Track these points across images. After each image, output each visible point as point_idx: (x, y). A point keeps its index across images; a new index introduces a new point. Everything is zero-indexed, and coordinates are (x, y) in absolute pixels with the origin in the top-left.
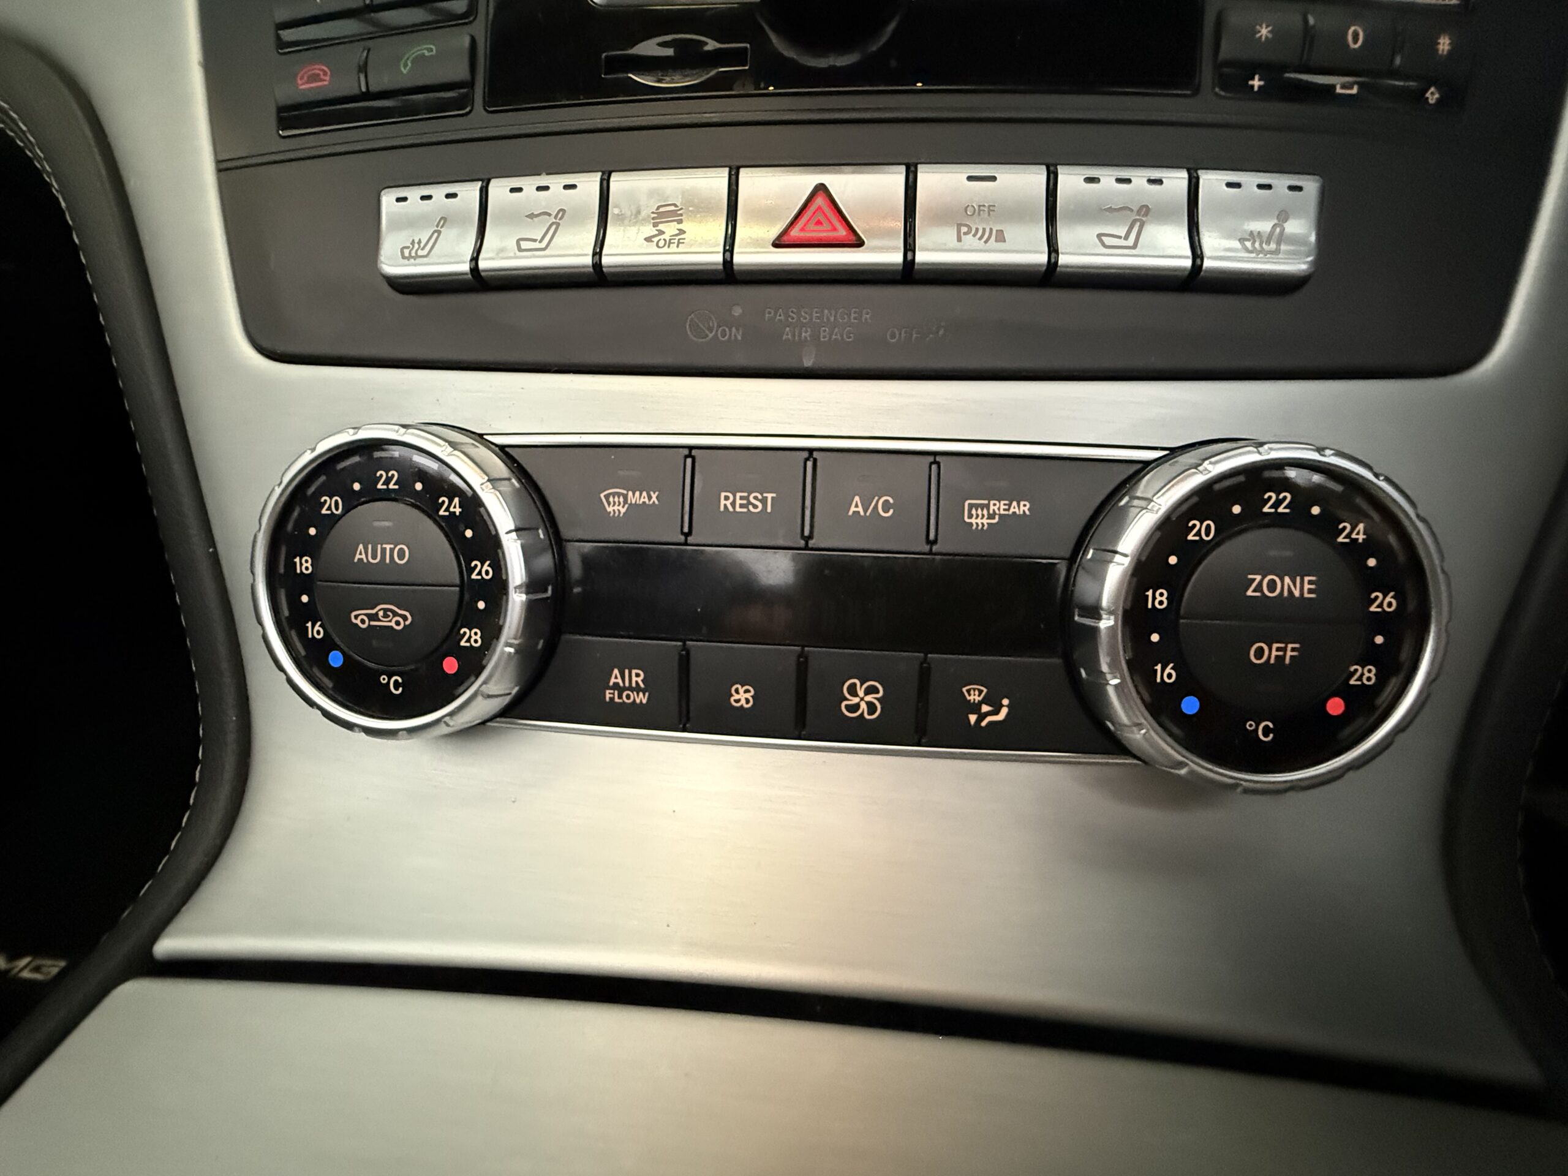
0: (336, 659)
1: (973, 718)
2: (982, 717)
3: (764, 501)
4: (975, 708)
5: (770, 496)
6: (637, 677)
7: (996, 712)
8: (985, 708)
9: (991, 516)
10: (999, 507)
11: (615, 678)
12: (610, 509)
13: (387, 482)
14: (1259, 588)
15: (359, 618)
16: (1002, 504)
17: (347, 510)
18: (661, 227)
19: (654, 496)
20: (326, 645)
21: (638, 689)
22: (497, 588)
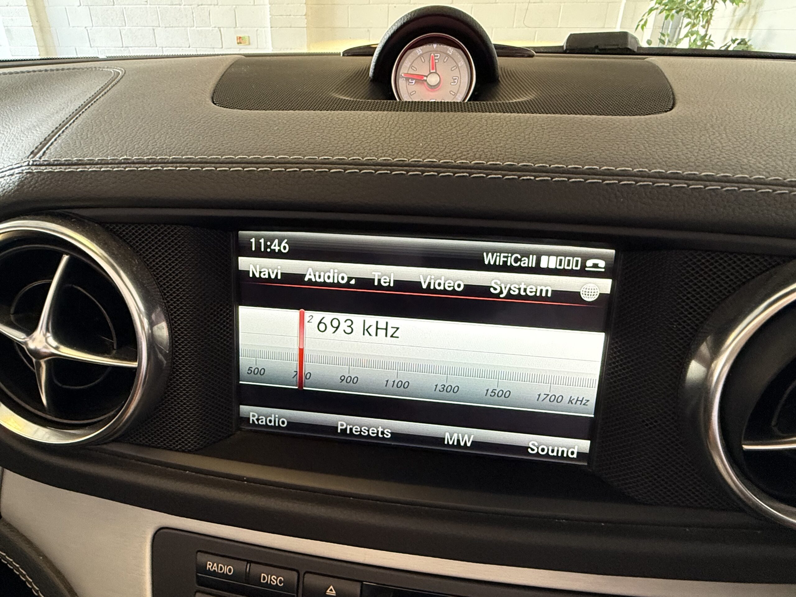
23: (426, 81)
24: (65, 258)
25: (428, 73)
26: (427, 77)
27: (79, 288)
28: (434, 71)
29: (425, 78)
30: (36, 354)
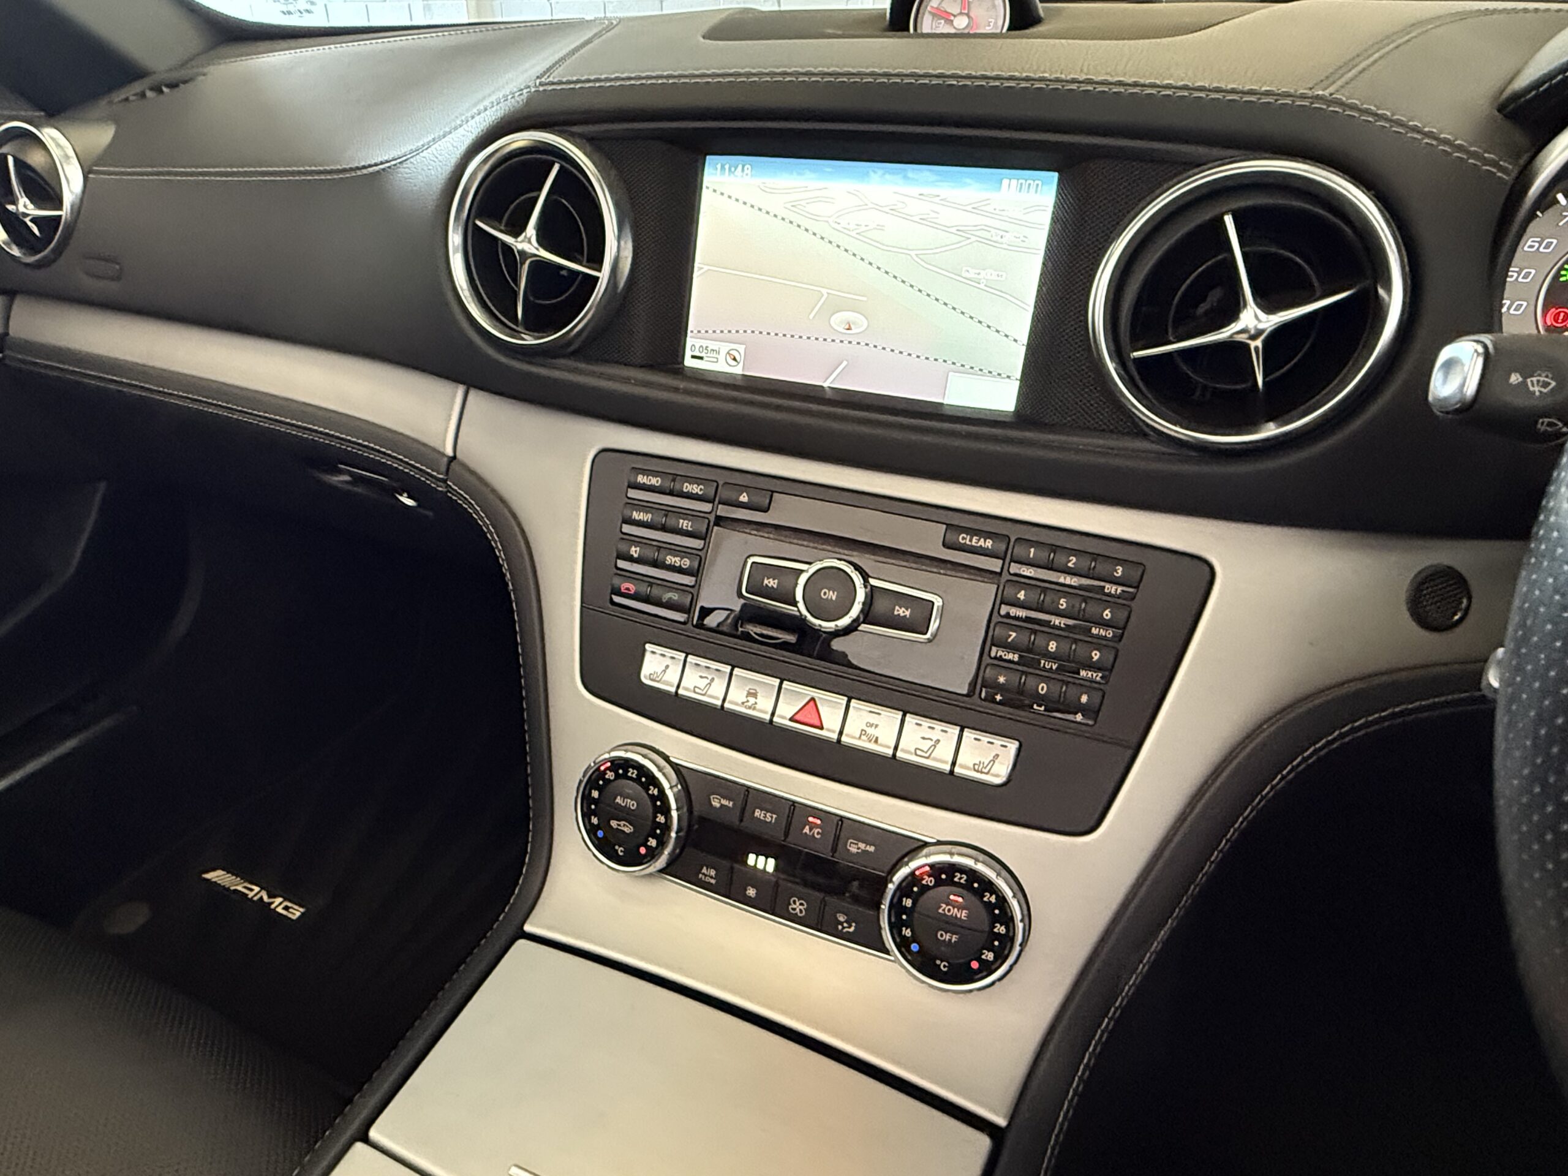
0: (600, 834)
1: (840, 927)
2: (844, 928)
3: (772, 817)
4: (841, 923)
5: (774, 816)
6: (713, 873)
7: (850, 927)
8: (845, 925)
9: (858, 848)
10: (862, 846)
11: (704, 870)
12: (713, 803)
13: (633, 773)
14: (944, 910)
15: (614, 824)
16: (864, 845)
17: (615, 779)
18: (749, 698)
19: (731, 803)
20: (598, 827)
21: (712, 877)
22: (667, 827)
23: (952, 21)
24: (556, 168)
25: (959, 11)
26: (955, 16)
27: (564, 201)
28: (966, 12)
29: (952, 18)
30: (522, 253)
